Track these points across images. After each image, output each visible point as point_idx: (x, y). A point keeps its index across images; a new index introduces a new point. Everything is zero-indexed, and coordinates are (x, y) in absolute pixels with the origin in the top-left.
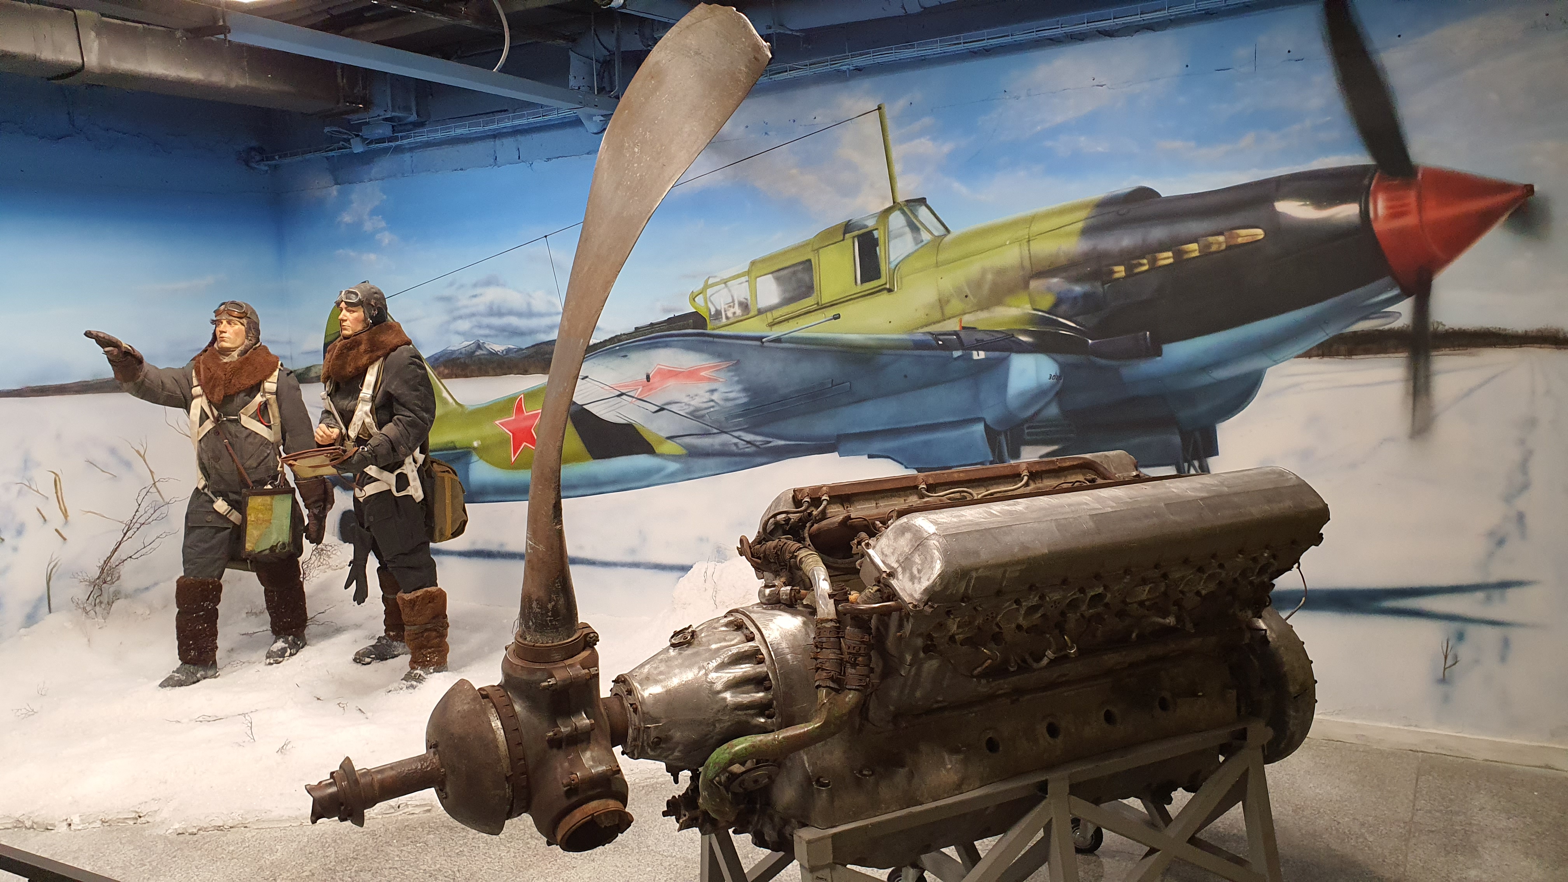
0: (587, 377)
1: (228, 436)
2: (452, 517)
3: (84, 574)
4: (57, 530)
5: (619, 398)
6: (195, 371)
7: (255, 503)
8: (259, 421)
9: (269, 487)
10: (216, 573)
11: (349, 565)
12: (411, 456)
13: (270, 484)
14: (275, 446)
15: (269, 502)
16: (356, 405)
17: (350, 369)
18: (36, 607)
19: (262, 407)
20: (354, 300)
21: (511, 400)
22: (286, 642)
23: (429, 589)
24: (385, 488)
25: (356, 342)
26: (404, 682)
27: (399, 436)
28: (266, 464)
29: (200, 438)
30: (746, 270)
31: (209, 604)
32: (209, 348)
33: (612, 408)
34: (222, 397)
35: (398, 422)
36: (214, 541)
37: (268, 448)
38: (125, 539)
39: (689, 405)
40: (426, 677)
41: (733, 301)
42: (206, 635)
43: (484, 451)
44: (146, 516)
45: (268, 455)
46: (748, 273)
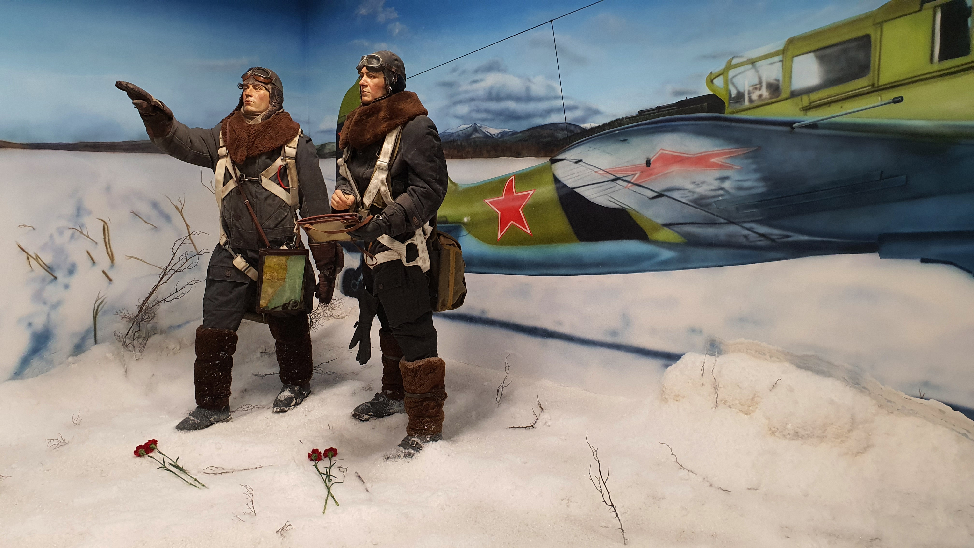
0: (581, 161)
1: (250, 197)
2: (454, 289)
3: (126, 312)
4: (103, 272)
5: (613, 183)
6: (222, 132)
7: (271, 261)
8: (279, 184)
9: (285, 247)
10: (232, 325)
11: (355, 327)
12: (422, 228)
13: (286, 245)
14: (292, 209)
15: (284, 262)
16: (372, 173)
17: (368, 136)
18: (84, 339)
19: (282, 171)
20: (375, 65)
21: (502, 181)
22: (292, 391)
23: (431, 359)
24: (396, 257)
25: (376, 108)
26: (401, 448)
27: (413, 206)
28: (283, 225)
29: (223, 198)
30: (781, 47)
31: (225, 354)
32: (236, 112)
33: (605, 192)
34: (244, 157)
35: (412, 192)
36: (232, 296)
37: (285, 210)
38: (160, 283)
39: (693, 192)
40: (422, 445)
41: (760, 83)
42: (221, 382)
43: (472, 227)
44: (179, 264)
45: (286, 217)
46: (784, 52)
